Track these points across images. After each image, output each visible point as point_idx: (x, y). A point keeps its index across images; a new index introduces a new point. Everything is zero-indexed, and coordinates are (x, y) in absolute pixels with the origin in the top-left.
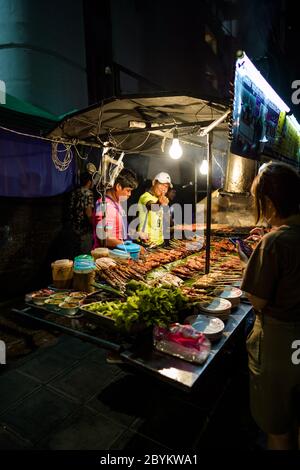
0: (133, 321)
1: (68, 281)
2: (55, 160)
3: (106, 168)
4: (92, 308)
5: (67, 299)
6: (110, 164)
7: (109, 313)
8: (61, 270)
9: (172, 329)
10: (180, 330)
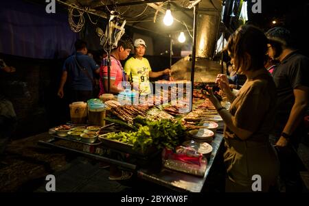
0: (148, 145)
1: (83, 118)
2: (71, 22)
3: (111, 32)
4: (108, 137)
5: (86, 131)
6: (114, 29)
7: (125, 140)
8: (78, 110)
9: (178, 151)
10: (185, 151)
